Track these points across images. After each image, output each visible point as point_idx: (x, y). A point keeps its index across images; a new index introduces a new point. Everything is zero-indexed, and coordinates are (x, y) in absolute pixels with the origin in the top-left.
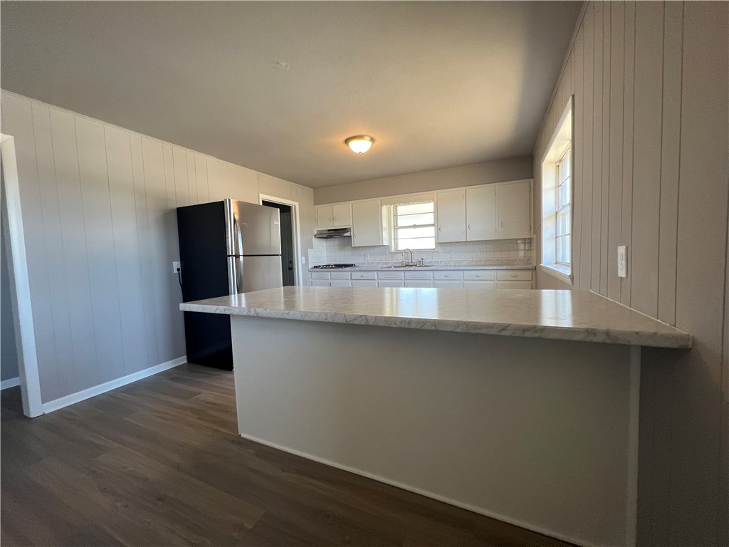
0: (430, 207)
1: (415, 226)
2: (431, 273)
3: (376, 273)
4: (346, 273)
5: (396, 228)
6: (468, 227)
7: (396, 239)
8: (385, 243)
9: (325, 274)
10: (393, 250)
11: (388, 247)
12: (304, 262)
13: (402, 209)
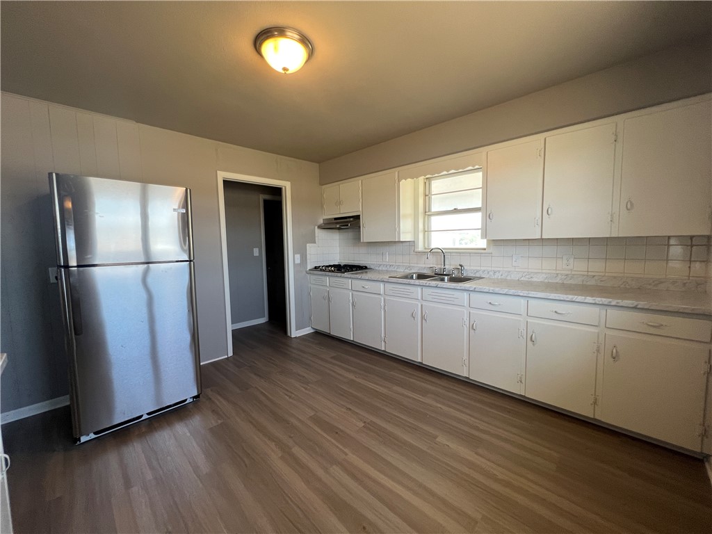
0: (476, 179)
1: (456, 211)
2: (466, 295)
3: (382, 285)
4: (347, 280)
5: (428, 213)
6: (545, 211)
7: (427, 231)
8: (406, 237)
9: (323, 278)
10: (420, 248)
11: (412, 244)
12: (298, 261)
13: (437, 185)
